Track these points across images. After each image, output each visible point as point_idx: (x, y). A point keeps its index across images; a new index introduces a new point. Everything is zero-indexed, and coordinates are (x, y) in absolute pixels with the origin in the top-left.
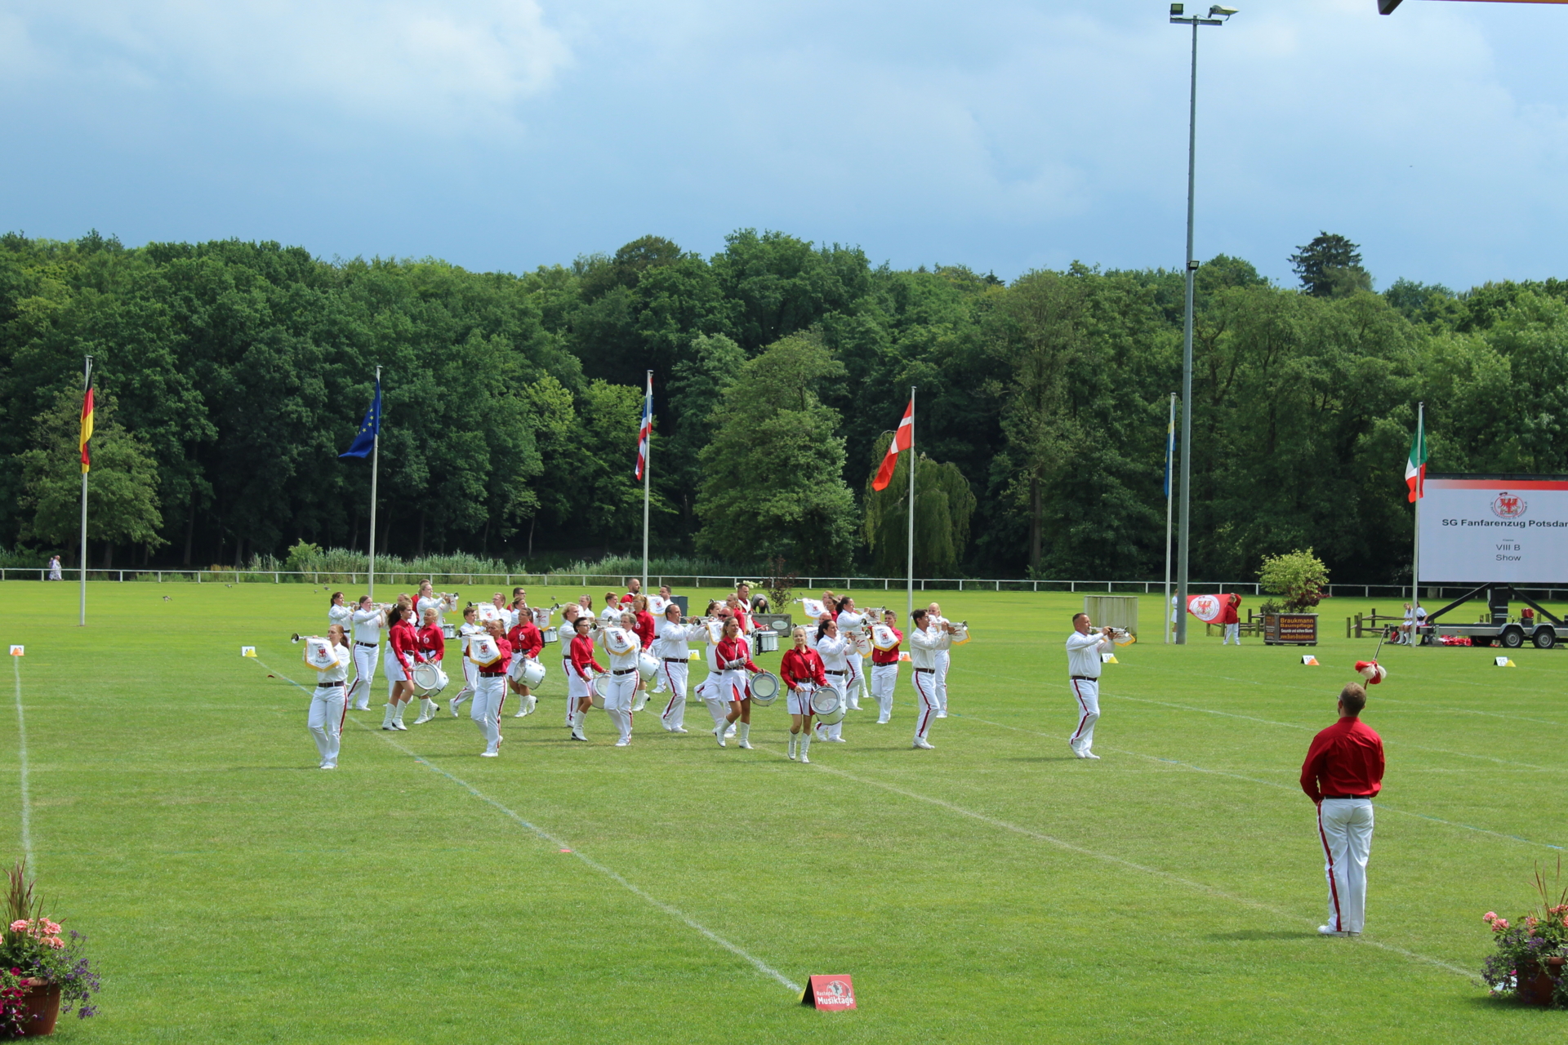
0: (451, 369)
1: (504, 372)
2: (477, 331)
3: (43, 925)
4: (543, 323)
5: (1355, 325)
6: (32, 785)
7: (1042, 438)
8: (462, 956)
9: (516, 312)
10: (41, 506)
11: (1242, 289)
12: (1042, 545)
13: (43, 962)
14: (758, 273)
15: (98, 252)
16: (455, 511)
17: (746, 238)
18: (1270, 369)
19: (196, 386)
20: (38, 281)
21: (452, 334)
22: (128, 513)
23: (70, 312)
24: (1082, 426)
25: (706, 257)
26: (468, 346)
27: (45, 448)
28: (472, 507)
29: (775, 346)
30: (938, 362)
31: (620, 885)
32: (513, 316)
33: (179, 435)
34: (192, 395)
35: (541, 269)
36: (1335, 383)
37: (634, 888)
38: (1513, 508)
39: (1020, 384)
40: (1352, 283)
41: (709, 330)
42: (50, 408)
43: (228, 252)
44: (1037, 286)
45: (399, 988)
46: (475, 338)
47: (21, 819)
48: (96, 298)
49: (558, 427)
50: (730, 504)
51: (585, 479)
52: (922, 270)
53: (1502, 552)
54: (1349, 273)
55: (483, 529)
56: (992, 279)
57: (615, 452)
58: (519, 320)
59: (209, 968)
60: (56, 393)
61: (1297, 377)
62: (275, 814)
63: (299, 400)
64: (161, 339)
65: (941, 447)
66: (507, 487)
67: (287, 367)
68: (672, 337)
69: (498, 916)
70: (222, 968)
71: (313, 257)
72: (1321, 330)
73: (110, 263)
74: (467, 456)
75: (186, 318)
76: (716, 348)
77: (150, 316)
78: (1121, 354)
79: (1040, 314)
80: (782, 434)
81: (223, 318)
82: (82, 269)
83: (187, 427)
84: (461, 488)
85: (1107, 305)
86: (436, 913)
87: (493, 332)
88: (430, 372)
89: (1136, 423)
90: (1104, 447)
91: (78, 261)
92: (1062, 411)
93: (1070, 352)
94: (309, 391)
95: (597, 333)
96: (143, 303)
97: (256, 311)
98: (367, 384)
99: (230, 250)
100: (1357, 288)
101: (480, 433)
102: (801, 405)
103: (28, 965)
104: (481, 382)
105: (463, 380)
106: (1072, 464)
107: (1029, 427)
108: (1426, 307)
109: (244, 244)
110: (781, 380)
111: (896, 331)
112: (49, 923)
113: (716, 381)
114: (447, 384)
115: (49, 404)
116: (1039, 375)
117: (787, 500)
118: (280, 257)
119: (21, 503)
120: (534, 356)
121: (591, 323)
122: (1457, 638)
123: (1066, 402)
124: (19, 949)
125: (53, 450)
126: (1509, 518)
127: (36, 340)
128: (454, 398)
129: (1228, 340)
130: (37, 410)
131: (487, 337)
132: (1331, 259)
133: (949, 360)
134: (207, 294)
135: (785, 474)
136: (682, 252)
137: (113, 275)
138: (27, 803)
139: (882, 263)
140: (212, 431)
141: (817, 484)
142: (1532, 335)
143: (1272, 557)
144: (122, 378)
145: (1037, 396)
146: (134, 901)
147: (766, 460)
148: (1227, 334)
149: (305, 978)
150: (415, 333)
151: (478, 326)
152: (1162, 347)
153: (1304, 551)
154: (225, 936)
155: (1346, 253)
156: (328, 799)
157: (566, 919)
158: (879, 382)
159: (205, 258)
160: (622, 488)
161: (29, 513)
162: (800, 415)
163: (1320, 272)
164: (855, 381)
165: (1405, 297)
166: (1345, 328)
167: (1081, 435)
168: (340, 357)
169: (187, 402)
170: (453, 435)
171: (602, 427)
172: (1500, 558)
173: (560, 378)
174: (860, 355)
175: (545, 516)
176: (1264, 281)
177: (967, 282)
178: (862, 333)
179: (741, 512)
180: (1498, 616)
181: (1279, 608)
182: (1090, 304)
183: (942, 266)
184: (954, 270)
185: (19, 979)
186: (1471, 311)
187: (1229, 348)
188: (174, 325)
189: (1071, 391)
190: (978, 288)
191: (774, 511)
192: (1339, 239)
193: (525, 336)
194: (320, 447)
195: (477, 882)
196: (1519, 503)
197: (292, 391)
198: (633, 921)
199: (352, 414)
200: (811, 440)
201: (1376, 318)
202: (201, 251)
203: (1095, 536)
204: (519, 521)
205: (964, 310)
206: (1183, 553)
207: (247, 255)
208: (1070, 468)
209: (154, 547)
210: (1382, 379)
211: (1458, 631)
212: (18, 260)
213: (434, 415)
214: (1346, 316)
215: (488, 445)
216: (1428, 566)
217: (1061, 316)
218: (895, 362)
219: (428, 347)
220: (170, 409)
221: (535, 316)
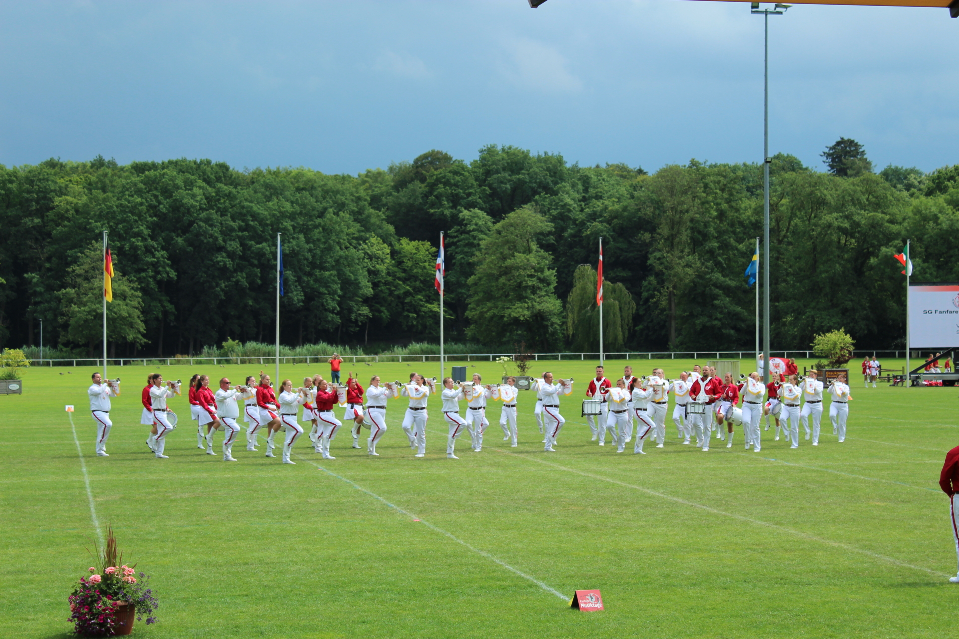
0: (316, 233)
1: (347, 234)
2: (331, 210)
3: (124, 570)
4: (370, 204)
5: (863, 193)
6: (93, 488)
7: (676, 266)
8: (365, 583)
9: (354, 198)
10: (72, 322)
11: (794, 174)
12: (676, 331)
13: (125, 591)
14: (497, 172)
15: (102, 168)
16: (320, 319)
17: (491, 151)
18: (813, 221)
19: (163, 248)
20: (67, 186)
21: (315, 212)
22: (125, 325)
23: (86, 205)
24: (699, 259)
25: (467, 162)
26: (325, 219)
27: (74, 287)
28: (330, 316)
29: (512, 214)
30: (609, 222)
31: (452, 540)
32: (352, 200)
33: (154, 277)
34: (161, 254)
35: (369, 172)
36: (852, 229)
37: (461, 542)
39: (660, 234)
40: (860, 168)
41: (470, 206)
42: (76, 262)
43: (180, 166)
44: (669, 176)
45: (331, 603)
46: (330, 214)
47: (90, 509)
48: (100, 195)
49: (382, 267)
50: (486, 312)
51: (398, 297)
52: (598, 166)
54: (857, 161)
55: (337, 329)
56: (640, 172)
57: (415, 281)
58: (356, 202)
59: (217, 594)
60: (79, 254)
61: (829, 226)
63: (224, 254)
64: (141, 220)
65: (612, 274)
66: (352, 303)
67: (216, 234)
68: (447, 212)
69: (383, 559)
70: (225, 593)
71: (231, 169)
72: (843, 197)
73: (110, 175)
74: (327, 287)
75: (156, 207)
76: (474, 217)
77: (134, 207)
78: (722, 215)
79: (672, 191)
80: (518, 268)
81: (177, 207)
82: (94, 178)
83: (158, 272)
84: (323, 305)
85: (712, 185)
86: (346, 558)
87: (340, 210)
88: (301, 236)
89: (732, 256)
90: (712, 271)
91: (91, 174)
92: (687, 250)
93: (691, 214)
94: (229, 249)
95: (403, 209)
96: (130, 198)
97: (197, 201)
98: (264, 244)
99: (181, 165)
100: (864, 171)
101: (334, 272)
102: (529, 251)
103: (116, 593)
104: (334, 241)
105: (323, 240)
106: (694, 282)
107: (667, 261)
108: (905, 181)
109: (190, 161)
110: (517, 236)
111: (583, 204)
112: (127, 568)
113: (474, 237)
114: (314, 242)
115: (76, 260)
116: (673, 228)
117: (521, 307)
118: (212, 168)
119: (60, 320)
120: (366, 225)
121: (399, 204)
122: (933, 382)
123: (689, 244)
124: (111, 584)
125: (79, 288)
127: (66, 223)
128: (318, 251)
129: (786, 205)
130: (68, 264)
131: (336, 214)
132: (846, 153)
133: (616, 221)
134: (167, 192)
135: (520, 292)
136: (454, 159)
137: (111, 182)
138: (91, 499)
139: (574, 163)
140: (173, 274)
141: (539, 297)
143: (819, 335)
144: (119, 244)
145: (671, 241)
146: (165, 555)
147: (509, 283)
148: (784, 201)
149: (274, 598)
150: (292, 212)
151: (331, 207)
152: (746, 209)
153: (838, 331)
154: (223, 574)
155: (856, 149)
156: (270, 493)
157: (423, 560)
158: (573, 236)
159: (165, 170)
160: (421, 302)
161: (66, 326)
162: (528, 257)
163: (840, 161)
164: (559, 233)
165: (894, 176)
166: (856, 196)
167: (698, 264)
168: (247, 228)
169: (158, 258)
170: (317, 273)
171: (407, 267)
173: (381, 237)
174: (562, 219)
175: (374, 322)
176: (806, 169)
177: (625, 173)
178: (562, 206)
179: (494, 315)
181: (825, 366)
182: (702, 185)
183: (610, 163)
184: (618, 166)
185: (111, 601)
186: (933, 183)
187: (787, 209)
188: (148, 210)
189: (692, 238)
190: (632, 177)
191: (514, 314)
192: (851, 142)
193: (360, 212)
194: (237, 281)
195: (367, 540)
197: (220, 249)
198: (463, 561)
199: (256, 262)
200: (536, 271)
201: (877, 189)
202: (164, 166)
203: (708, 324)
204: (360, 324)
205: (624, 190)
206: (767, 334)
207: (192, 168)
208: (692, 284)
209: (141, 344)
210: (881, 225)
211: (934, 378)
212: (55, 174)
213: (305, 262)
214: (858, 188)
215: (339, 279)
216: (915, 339)
217: (685, 192)
218: (583, 223)
219: (300, 220)
220: (148, 262)
221: (365, 200)
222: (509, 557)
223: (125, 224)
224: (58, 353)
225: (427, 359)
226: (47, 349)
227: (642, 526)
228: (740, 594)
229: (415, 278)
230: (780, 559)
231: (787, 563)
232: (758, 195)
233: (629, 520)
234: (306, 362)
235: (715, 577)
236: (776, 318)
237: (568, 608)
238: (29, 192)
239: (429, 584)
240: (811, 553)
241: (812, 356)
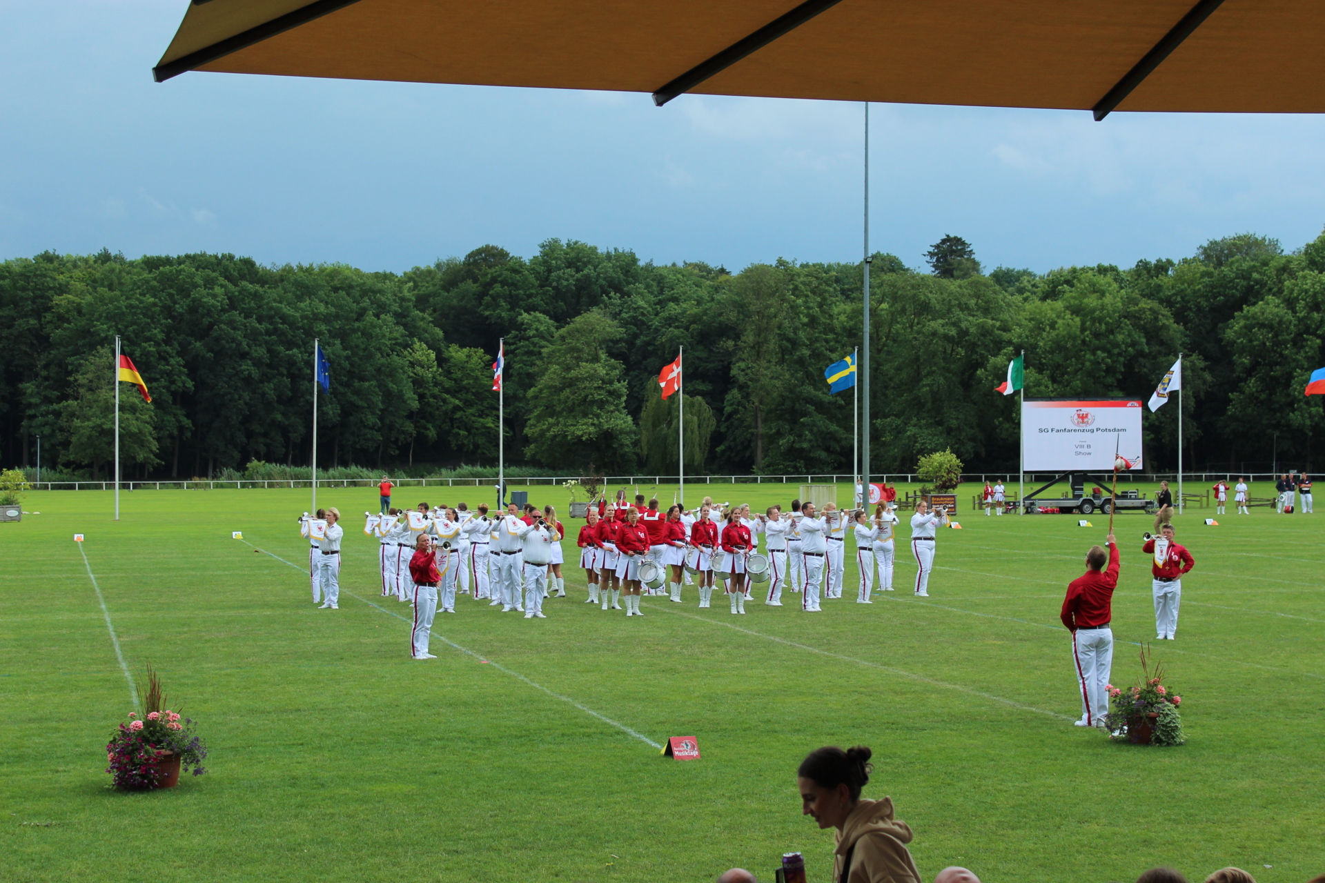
0: (357, 339)
1: (390, 340)
2: (370, 312)
3: (168, 715)
4: (416, 306)
5: (971, 297)
6: (115, 627)
7: (762, 378)
9: (397, 298)
10: (74, 439)
11: (895, 275)
12: (762, 451)
13: (170, 739)
14: (559, 268)
15: (108, 263)
16: (358, 437)
17: (553, 246)
18: (915, 328)
19: (179, 354)
20: (67, 283)
21: (353, 315)
22: (136, 443)
23: (90, 305)
24: (788, 370)
25: (526, 258)
26: (365, 323)
27: (76, 399)
28: (370, 433)
29: (578, 319)
30: (687, 329)
32: (395, 300)
33: (167, 388)
34: (176, 361)
35: (416, 269)
36: (959, 337)
38: (1085, 420)
39: (745, 342)
40: (968, 269)
41: (530, 308)
42: (78, 371)
43: (199, 262)
44: (755, 276)
46: (370, 317)
47: (114, 650)
48: (106, 293)
49: (427, 376)
50: (548, 430)
51: (447, 412)
52: (674, 265)
53: (1079, 450)
54: (965, 262)
55: (377, 448)
56: (722, 271)
58: (399, 304)
60: (83, 361)
61: (934, 334)
63: (249, 362)
64: (154, 323)
65: (689, 387)
66: (395, 418)
67: (240, 339)
68: (505, 315)
71: (257, 264)
72: (950, 301)
73: (117, 271)
74: (367, 400)
75: (170, 308)
76: (535, 321)
77: (146, 308)
78: (813, 321)
79: (757, 293)
80: (583, 380)
81: (195, 307)
82: (98, 275)
83: (173, 382)
84: (362, 421)
85: (802, 287)
87: (381, 312)
88: (338, 342)
90: (803, 384)
91: (95, 269)
92: (774, 360)
93: (779, 319)
94: (255, 355)
95: (454, 312)
96: (141, 298)
97: (218, 301)
98: (295, 350)
99: (200, 260)
100: (972, 273)
102: (597, 360)
103: (160, 742)
104: (374, 347)
105: (363, 346)
106: (782, 396)
107: (752, 371)
108: (1018, 284)
109: (210, 256)
110: (584, 343)
111: (658, 307)
112: (172, 714)
113: (535, 345)
114: (352, 349)
115: (78, 368)
116: (759, 335)
117: (586, 424)
118: (235, 264)
119: (60, 437)
120: (411, 330)
121: (449, 306)
122: (1050, 508)
123: (777, 354)
125: (82, 400)
126: (1083, 427)
127: (66, 325)
128: (357, 359)
129: (886, 310)
130: (70, 373)
131: (377, 316)
132: (952, 252)
133: (694, 326)
134: (184, 291)
135: (585, 407)
136: (511, 255)
137: (119, 279)
138: (115, 639)
139: (648, 261)
140: (190, 384)
141: (607, 413)
142: (1093, 301)
143: (924, 456)
145: (757, 349)
147: (573, 397)
148: (884, 306)
150: (327, 314)
152: (839, 315)
153: (944, 451)
155: (963, 248)
158: (645, 344)
159: (182, 266)
160: (473, 418)
161: (66, 444)
162: (595, 366)
163: (946, 260)
164: (631, 342)
165: (1004, 278)
166: (964, 300)
167: (787, 376)
168: (276, 331)
169: (172, 366)
170: (356, 384)
171: (458, 377)
172: (1078, 454)
173: (427, 343)
174: (638, 323)
175: (419, 441)
176: (908, 269)
177: (706, 273)
178: (635, 309)
179: (556, 434)
180: (1077, 493)
181: (930, 490)
182: (791, 286)
183: (688, 262)
184: (697, 265)
185: (155, 751)
186: (1049, 287)
187: (887, 314)
188: (162, 312)
189: (780, 347)
190: (714, 277)
191: (577, 432)
192: (958, 241)
193: (404, 315)
194: (264, 394)
196: (1089, 416)
197: (244, 355)
199: (285, 371)
200: (604, 383)
201: (987, 292)
202: (180, 261)
203: (796, 446)
204: (402, 443)
205: (704, 292)
206: (866, 454)
207: (212, 264)
208: (780, 399)
209: (153, 465)
210: (991, 333)
211: (1050, 504)
212: (53, 270)
213: (343, 371)
214: (966, 292)
215: (380, 390)
216: (1031, 460)
217: (773, 294)
218: (657, 330)
219: (337, 325)
220: (161, 370)
221: (410, 301)
222: (592, 702)
223: (135, 327)
224: (58, 475)
225: (480, 483)
226: (44, 469)
229: (466, 389)
231: (898, 706)
232: (855, 299)
234: (342, 485)
236: (876, 437)
237: (661, 757)
238: (24, 289)
241: (914, 480)
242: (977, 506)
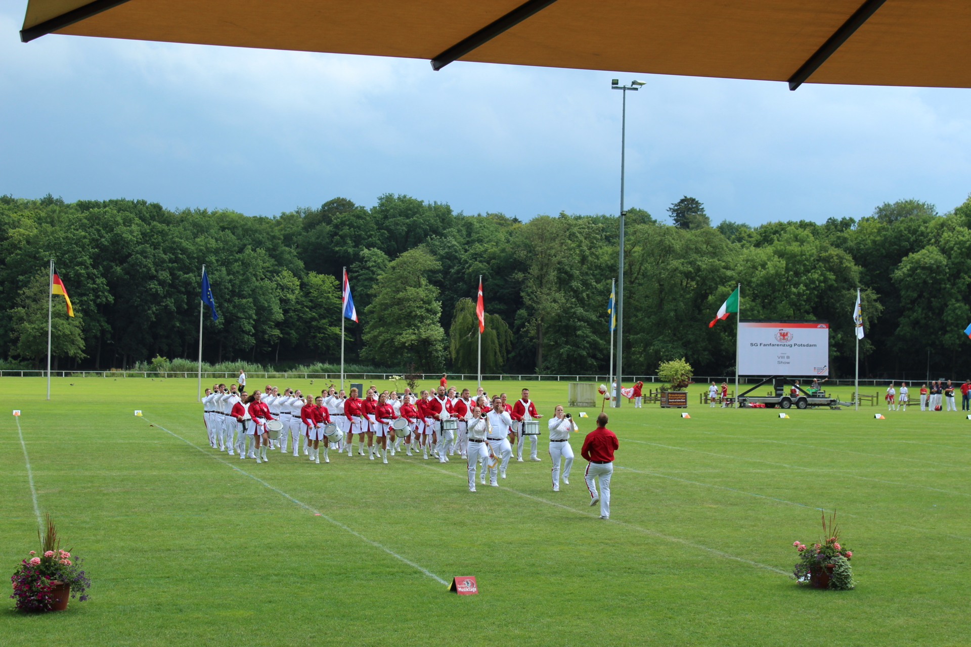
0: (236, 266)
1: (263, 268)
2: (249, 247)
3: (61, 553)
4: (283, 242)
5: (703, 243)
6: (35, 482)
7: (543, 302)
8: (272, 568)
9: (269, 237)
10: (23, 337)
11: (644, 225)
12: (543, 357)
13: (61, 572)
14: (394, 216)
15: (51, 206)
16: (237, 340)
17: (389, 198)
18: (661, 266)
19: (103, 275)
20: (19, 220)
21: (236, 248)
22: (67, 342)
23: (36, 236)
24: (564, 296)
25: (368, 208)
26: (244, 255)
27: (24, 307)
28: (246, 338)
29: (405, 254)
30: (488, 263)
31: (348, 532)
32: (268, 239)
33: (94, 301)
34: (101, 281)
35: (283, 214)
36: (693, 273)
37: (355, 533)
38: (786, 337)
39: (531, 274)
40: (700, 222)
41: (370, 246)
42: (26, 286)
43: (120, 206)
44: (540, 224)
45: (242, 585)
46: (248, 250)
47: (32, 500)
48: (49, 229)
49: (291, 297)
50: (380, 336)
51: (305, 321)
52: (479, 215)
53: (781, 360)
54: (698, 217)
55: (252, 349)
56: (516, 220)
57: (320, 309)
58: (271, 241)
59: (142, 576)
60: (30, 279)
61: (676, 270)
62: (164, 497)
63: (156, 282)
64: (84, 251)
66: (265, 327)
67: (150, 265)
68: (350, 250)
69: (288, 548)
70: (149, 575)
71: (164, 208)
72: (687, 246)
73: (57, 211)
74: (244, 312)
75: (97, 240)
76: (373, 255)
77: (79, 240)
78: (583, 260)
79: (542, 237)
80: (408, 300)
81: (117, 241)
82: (43, 214)
83: (98, 297)
84: (240, 327)
86: (255, 547)
87: (257, 247)
88: (224, 269)
89: (591, 294)
90: (576, 307)
91: (40, 210)
92: (554, 288)
93: (558, 258)
94: (161, 278)
95: (312, 248)
96: (75, 232)
97: (134, 236)
98: (191, 274)
99: (121, 204)
100: (703, 225)
102: (418, 285)
103: (53, 574)
104: (251, 273)
105: (242, 272)
106: (559, 316)
107: (536, 297)
108: (738, 234)
109: (128, 201)
110: (409, 273)
111: (467, 246)
112: (64, 553)
113: (373, 273)
114: (234, 274)
115: (26, 284)
116: (542, 269)
117: (409, 333)
118: (147, 208)
119: (11, 336)
120: (280, 261)
121: (308, 243)
122: (758, 404)
123: (556, 283)
124: (49, 566)
125: (28, 308)
126: (784, 342)
127: (18, 251)
128: (237, 282)
129: (638, 252)
130: (20, 288)
131: (254, 250)
132: (690, 209)
133: (494, 261)
134: (109, 228)
135: (410, 320)
136: (356, 205)
137: (58, 217)
138: (34, 492)
139: (459, 212)
140: (111, 298)
141: (426, 325)
142: (795, 248)
143: (664, 363)
144: (64, 271)
145: (540, 281)
146: (98, 542)
147: (400, 313)
148: (636, 249)
149: (192, 580)
150: (217, 248)
151: (249, 245)
152: (603, 255)
153: (680, 359)
154: (148, 559)
155: (697, 207)
156: (191, 489)
157: (323, 549)
158: (457, 273)
159: (107, 209)
160: (326, 326)
161: (15, 341)
162: (418, 290)
163: (684, 216)
164: (446, 272)
165: (727, 229)
166: (698, 245)
167: (564, 301)
168: (176, 260)
169: (98, 285)
170: (236, 301)
171: (314, 297)
172: (779, 363)
173: (292, 271)
174: (450, 258)
175: (284, 342)
176: (655, 221)
177: (503, 221)
178: (449, 247)
179: (386, 340)
180: (779, 392)
181: (668, 389)
182: (568, 233)
183: (490, 213)
184: (496, 215)
185: (49, 581)
186: (761, 236)
187: (639, 255)
188: (91, 243)
189: (558, 278)
190: (508, 224)
191: (403, 339)
192: (693, 200)
193: (274, 249)
194: (167, 306)
195: (274, 531)
196: (789, 335)
197: (153, 278)
198: (358, 550)
199: (183, 290)
200: (424, 303)
201: (714, 240)
202: (105, 205)
204: (272, 344)
205: (502, 235)
206: (619, 361)
207: (130, 207)
208: (557, 317)
209: (81, 359)
210: (718, 270)
211: (758, 400)
212: (9, 210)
213: (226, 290)
214: (700, 239)
215: (255, 305)
216: (743, 367)
217: (553, 239)
218: (466, 262)
219: (223, 256)
220: (90, 287)
221: (279, 239)
222: (398, 548)
223: (70, 254)
224: (8, 365)
225: (329, 377)
227: (512, 523)
228: (594, 581)
229: (320, 306)
230: (628, 552)
231: (634, 555)
232: (614, 243)
233: (501, 517)
234: (224, 377)
235: (573, 567)
236: (627, 346)
237: (447, 592)
239: (328, 570)
240: (654, 547)
241: (657, 380)
242: (703, 401)
